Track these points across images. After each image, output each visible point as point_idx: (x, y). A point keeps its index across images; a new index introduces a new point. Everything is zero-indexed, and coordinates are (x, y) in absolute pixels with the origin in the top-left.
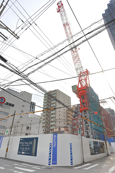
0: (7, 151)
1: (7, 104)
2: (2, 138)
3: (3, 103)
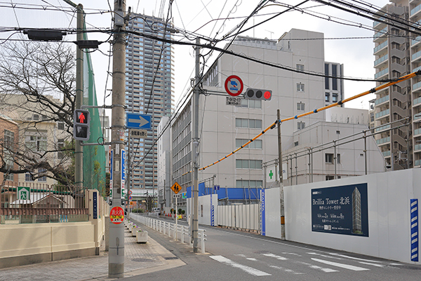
0: (283, 223)
1: (250, 93)
2: (263, 191)
3: (240, 92)
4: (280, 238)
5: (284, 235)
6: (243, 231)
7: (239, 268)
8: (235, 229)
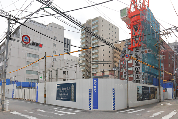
0: (45, 97)
1: (33, 44)
2: (38, 84)
4: (44, 103)
5: (45, 102)
6: (28, 101)
7: (24, 117)
8: (24, 100)
